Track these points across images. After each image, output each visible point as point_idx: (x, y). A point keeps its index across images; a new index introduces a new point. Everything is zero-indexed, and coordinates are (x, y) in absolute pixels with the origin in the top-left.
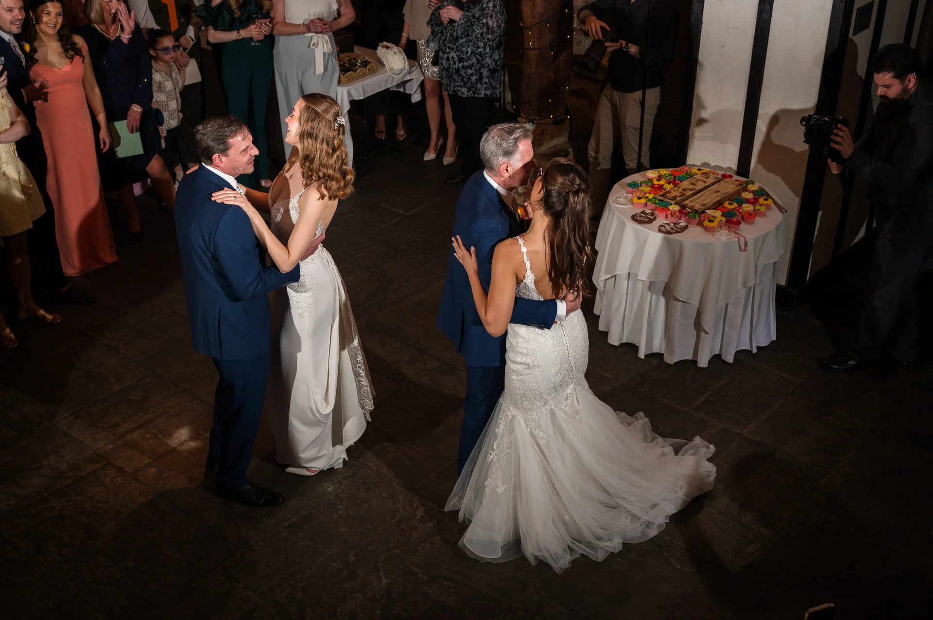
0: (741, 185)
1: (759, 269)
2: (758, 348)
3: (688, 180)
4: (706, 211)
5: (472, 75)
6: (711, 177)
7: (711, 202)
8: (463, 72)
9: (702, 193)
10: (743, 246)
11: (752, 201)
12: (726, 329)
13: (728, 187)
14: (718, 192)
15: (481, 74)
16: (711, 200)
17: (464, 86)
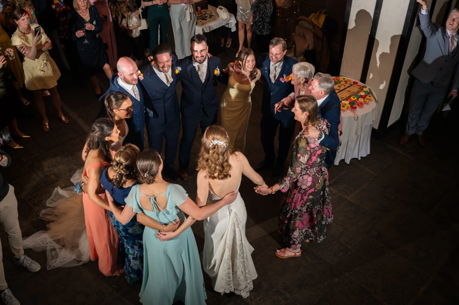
0: (360, 88)
1: (363, 127)
2: (361, 157)
3: (338, 84)
4: (342, 101)
5: (260, 25)
6: (348, 83)
7: (346, 96)
8: (257, 23)
9: (342, 92)
10: (356, 119)
11: (363, 96)
12: (347, 150)
13: (355, 89)
14: (350, 91)
15: (264, 25)
16: (345, 96)
17: (257, 29)
